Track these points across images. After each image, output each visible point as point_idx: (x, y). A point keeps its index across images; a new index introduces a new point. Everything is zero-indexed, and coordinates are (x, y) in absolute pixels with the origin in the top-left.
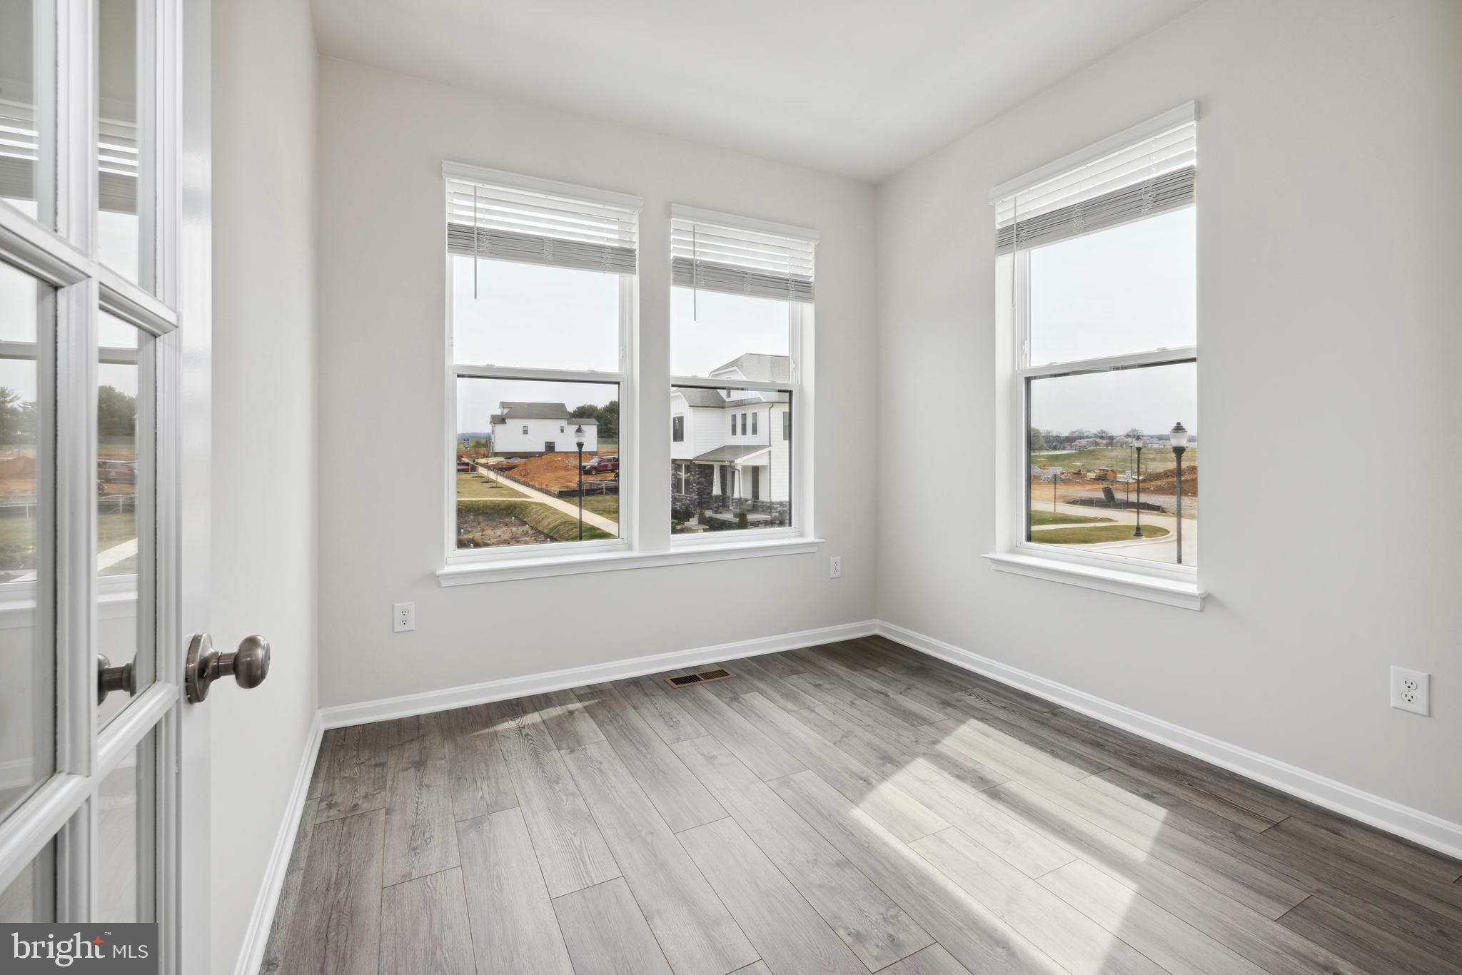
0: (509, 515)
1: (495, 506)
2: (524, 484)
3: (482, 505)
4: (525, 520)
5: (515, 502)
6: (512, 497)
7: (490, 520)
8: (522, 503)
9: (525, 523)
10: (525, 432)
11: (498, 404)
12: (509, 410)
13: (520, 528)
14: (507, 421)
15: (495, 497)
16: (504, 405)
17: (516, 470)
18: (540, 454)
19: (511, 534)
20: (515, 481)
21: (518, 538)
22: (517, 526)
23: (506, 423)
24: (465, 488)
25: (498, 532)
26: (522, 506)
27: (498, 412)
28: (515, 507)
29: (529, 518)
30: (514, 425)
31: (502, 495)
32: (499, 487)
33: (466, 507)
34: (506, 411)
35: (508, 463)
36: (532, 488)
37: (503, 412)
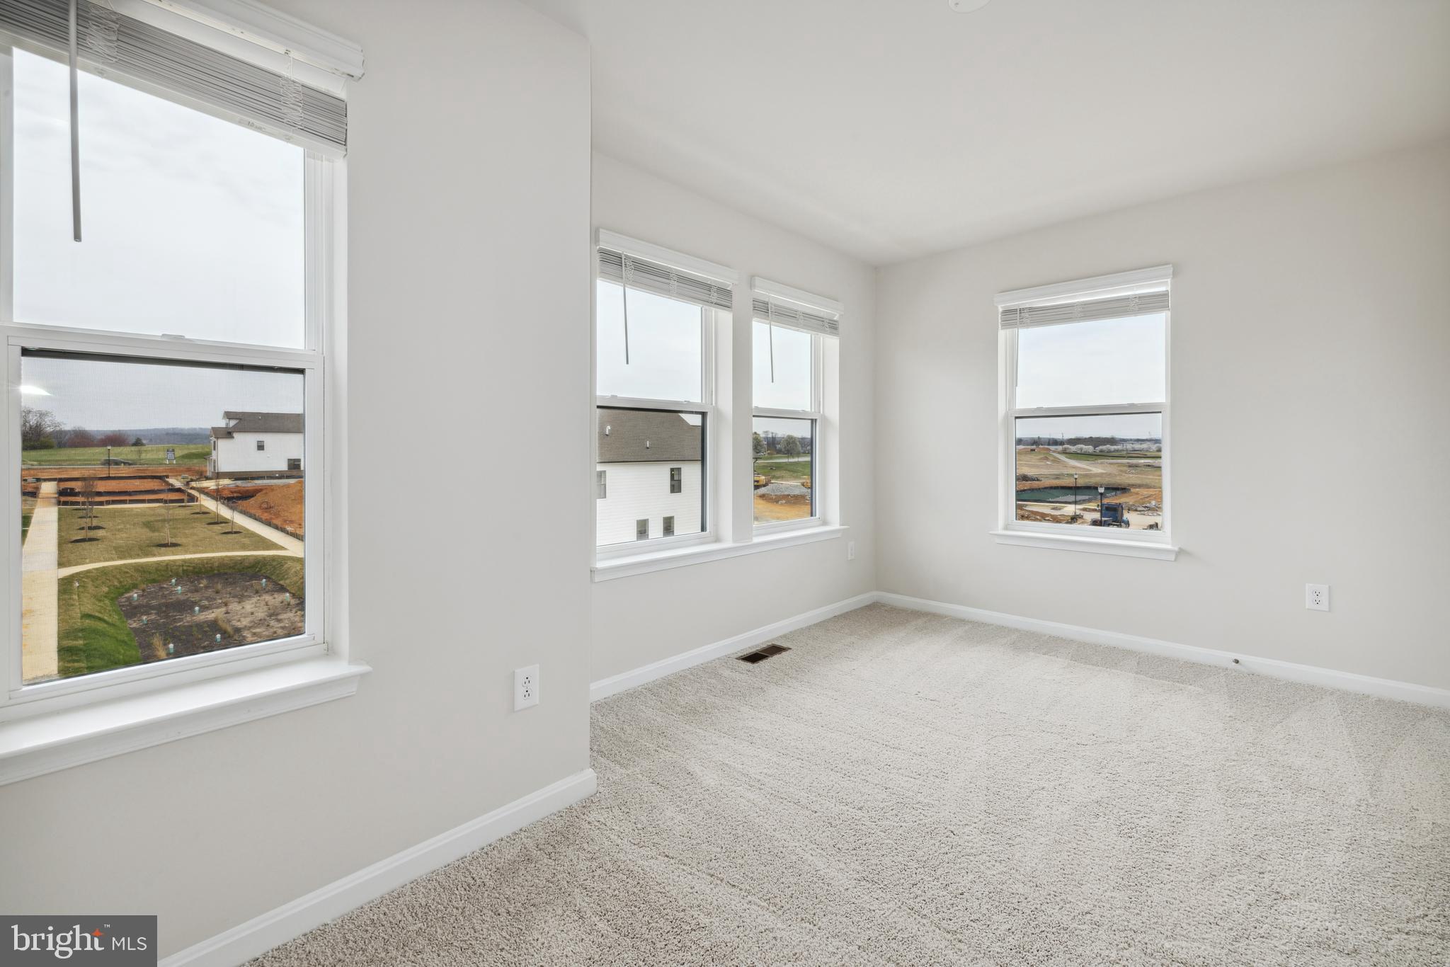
0: (256, 576)
1: (236, 564)
2: (268, 523)
3: (216, 564)
4: (281, 582)
5: (264, 558)
6: (257, 549)
7: (231, 584)
8: (274, 558)
9: (283, 589)
10: (261, 447)
11: (222, 414)
12: (237, 421)
13: (276, 596)
14: (235, 435)
15: (233, 550)
16: (229, 415)
17: (252, 501)
18: (282, 475)
19: (266, 608)
20: (256, 519)
21: (277, 615)
22: (271, 592)
23: (233, 437)
24: (186, 536)
25: (249, 606)
26: (274, 563)
27: (222, 423)
28: (265, 565)
29: (288, 581)
30: (246, 441)
31: (244, 548)
32: (236, 533)
33: (194, 568)
34: (232, 423)
35: (237, 486)
36: (282, 531)
37: (227, 424)
